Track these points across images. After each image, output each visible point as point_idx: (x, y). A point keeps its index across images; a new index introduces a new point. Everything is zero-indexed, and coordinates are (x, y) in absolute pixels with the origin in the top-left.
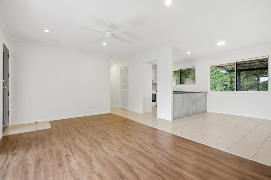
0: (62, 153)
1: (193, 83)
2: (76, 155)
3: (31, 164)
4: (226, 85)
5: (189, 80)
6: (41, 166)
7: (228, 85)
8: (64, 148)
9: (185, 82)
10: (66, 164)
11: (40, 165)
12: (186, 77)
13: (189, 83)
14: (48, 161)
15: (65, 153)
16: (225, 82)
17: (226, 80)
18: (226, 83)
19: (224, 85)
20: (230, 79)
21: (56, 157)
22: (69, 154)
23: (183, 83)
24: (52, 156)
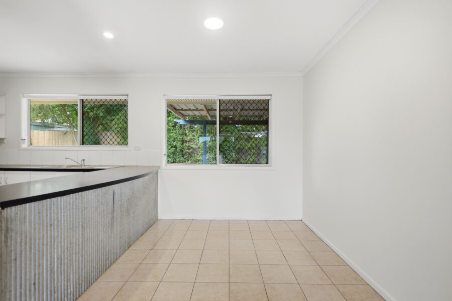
1: (121, 142)
4: (175, 147)
5: (111, 137)
7: (177, 147)
9: (101, 137)
12: (105, 129)
13: (111, 143)
16: (174, 141)
17: (175, 139)
18: (175, 143)
19: (172, 147)
20: (180, 137)
23: (97, 142)
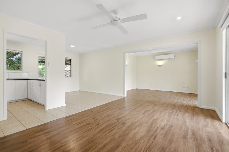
0: (164, 133)
2: (158, 126)
3: (191, 138)
6: (183, 132)
8: (158, 136)
10: (168, 125)
11: (183, 134)
14: (177, 133)
15: (163, 131)
21: (170, 133)
22: (160, 129)
24: (173, 135)
